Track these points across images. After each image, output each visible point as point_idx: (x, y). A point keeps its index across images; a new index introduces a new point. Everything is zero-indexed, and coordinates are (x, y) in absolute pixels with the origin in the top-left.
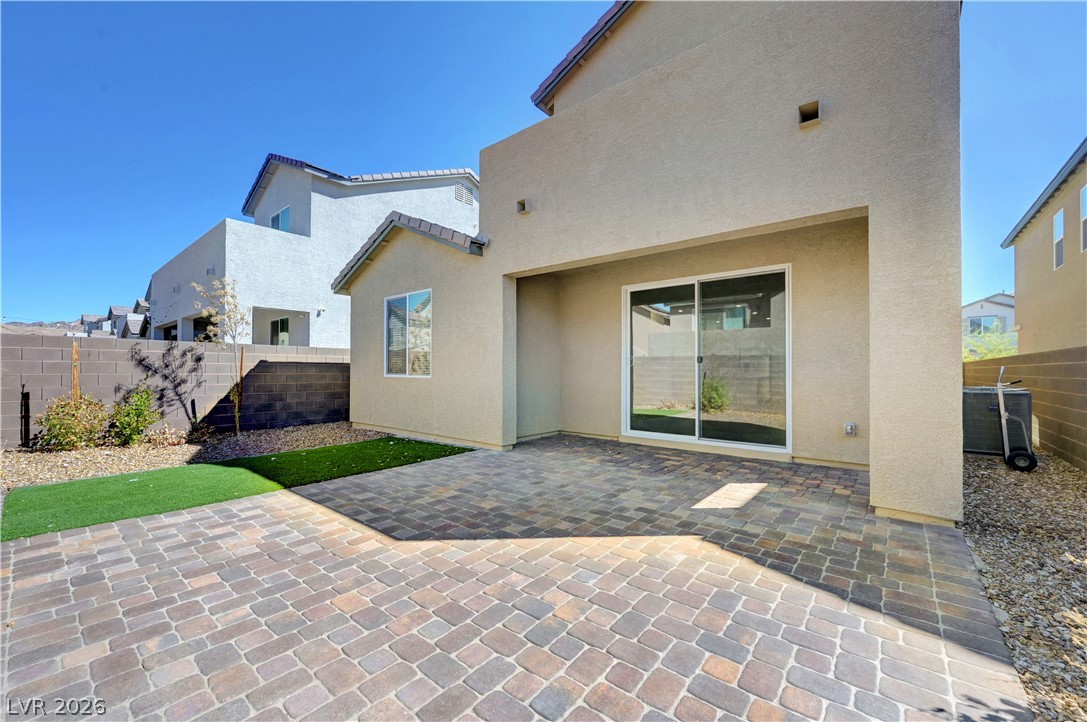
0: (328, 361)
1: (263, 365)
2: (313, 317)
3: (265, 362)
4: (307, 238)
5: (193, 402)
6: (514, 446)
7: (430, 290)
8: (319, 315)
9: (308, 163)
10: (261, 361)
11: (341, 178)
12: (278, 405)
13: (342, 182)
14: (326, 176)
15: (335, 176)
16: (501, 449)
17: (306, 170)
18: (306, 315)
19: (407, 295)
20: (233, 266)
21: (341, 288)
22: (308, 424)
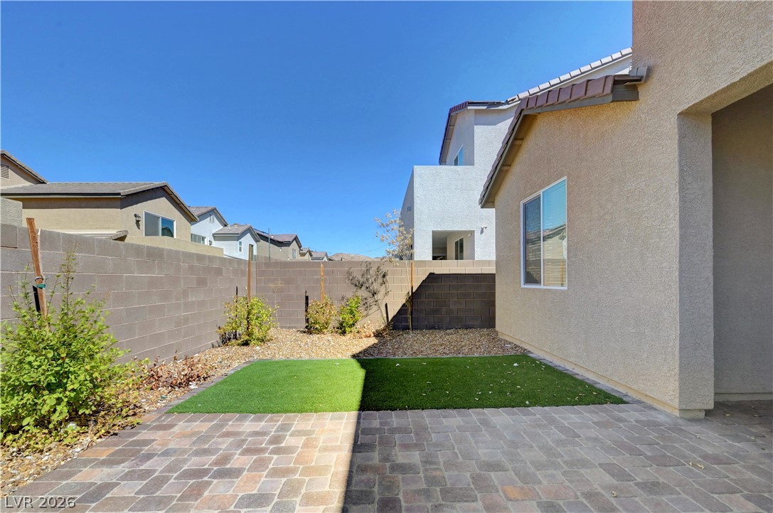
0: (483, 272)
1: (432, 277)
2: (477, 235)
3: (433, 274)
4: (471, 167)
5: (386, 305)
6: (708, 413)
7: (565, 178)
8: (482, 232)
9: (470, 101)
10: (431, 274)
11: (499, 104)
12: (444, 309)
13: (500, 107)
14: (485, 108)
15: (494, 104)
16: (677, 414)
17: (469, 108)
18: (472, 233)
19: (541, 192)
20: (419, 201)
21: (486, 202)
22: (467, 329)
